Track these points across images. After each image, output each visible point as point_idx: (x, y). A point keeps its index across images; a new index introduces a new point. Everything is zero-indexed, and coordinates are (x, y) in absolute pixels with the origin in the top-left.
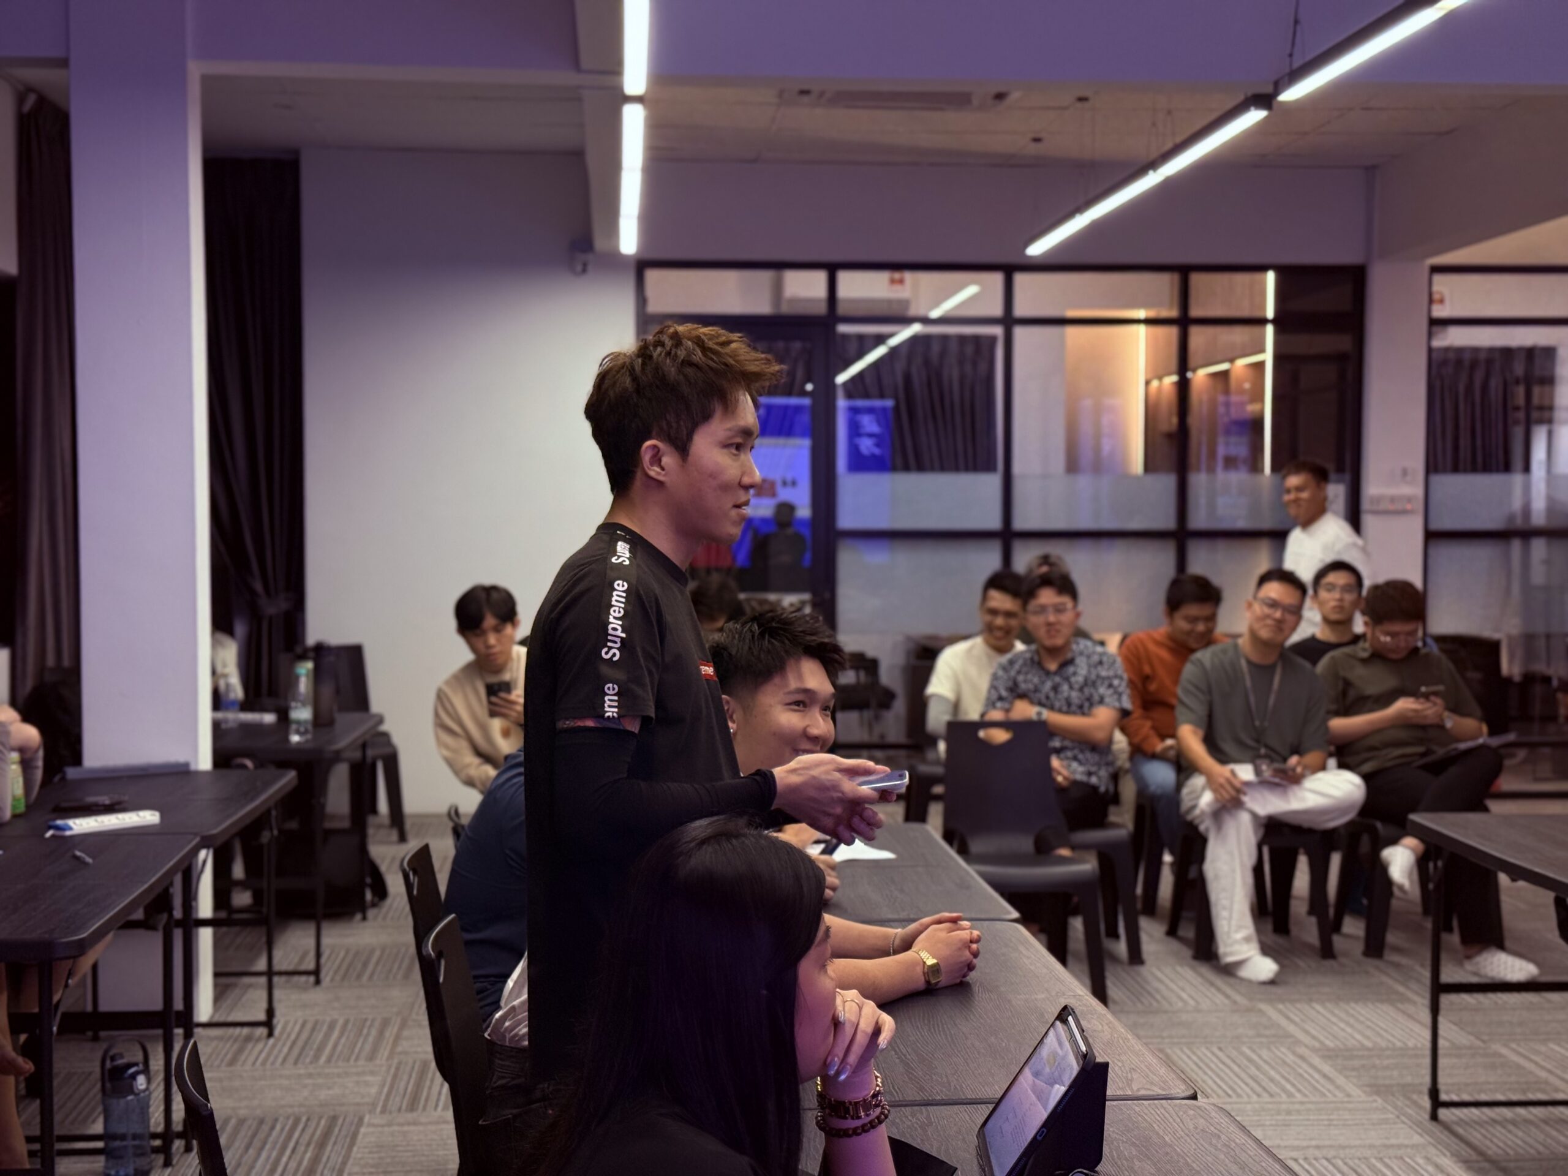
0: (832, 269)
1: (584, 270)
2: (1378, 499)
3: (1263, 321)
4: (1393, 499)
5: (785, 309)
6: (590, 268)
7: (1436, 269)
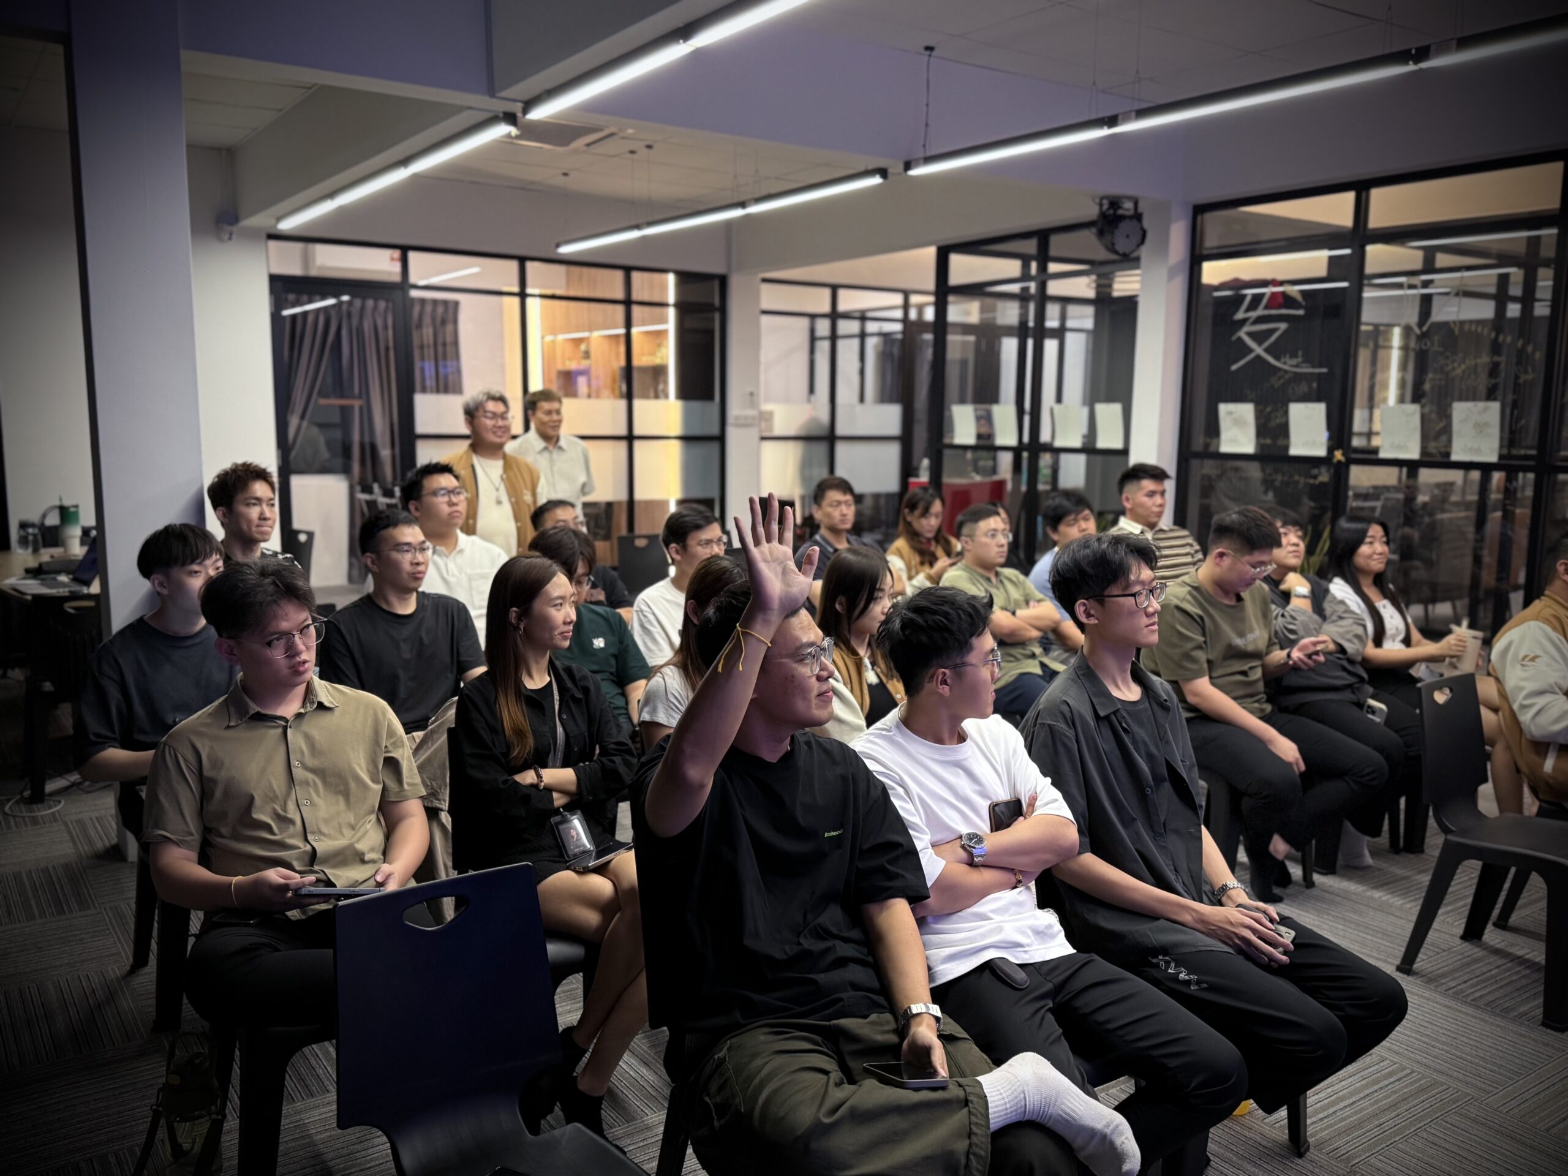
0: (404, 250)
1: (230, 239)
2: (737, 418)
3: (664, 305)
4: (746, 418)
5: (313, 273)
6: (234, 237)
7: (765, 280)
